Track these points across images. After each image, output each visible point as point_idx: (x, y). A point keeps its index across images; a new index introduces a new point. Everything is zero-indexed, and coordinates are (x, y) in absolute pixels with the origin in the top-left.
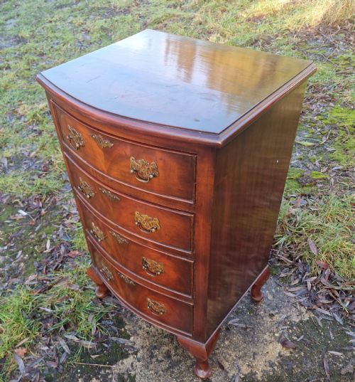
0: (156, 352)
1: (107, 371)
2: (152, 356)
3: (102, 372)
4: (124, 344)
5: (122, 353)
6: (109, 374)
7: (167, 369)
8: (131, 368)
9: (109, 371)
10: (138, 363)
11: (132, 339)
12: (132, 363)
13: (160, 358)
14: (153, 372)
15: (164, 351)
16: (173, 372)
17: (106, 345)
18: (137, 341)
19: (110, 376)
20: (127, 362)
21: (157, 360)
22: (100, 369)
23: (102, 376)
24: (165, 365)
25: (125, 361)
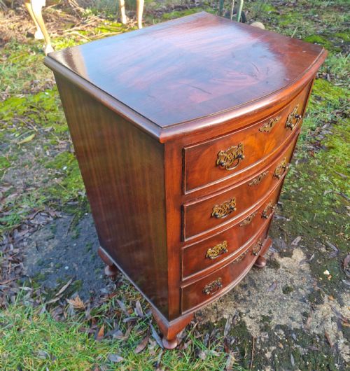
0: (241, 296)
1: (258, 342)
2: (244, 300)
3: (259, 347)
4: (231, 325)
5: (241, 326)
6: (260, 341)
7: (256, 289)
8: (255, 320)
9: (258, 340)
10: (251, 313)
11: (226, 316)
12: (251, 318)
13: (246, 293)
14: (259, 300)
15: (241, 290)
16: (259, 285)
17: (233, 342)
18: (228, 312)
19: (263, 340)
20: (249, 322)
21: (249, 296)
22: (257, 349)
23: (262, 347)
24: (253, 290)
25: (248, 325)
